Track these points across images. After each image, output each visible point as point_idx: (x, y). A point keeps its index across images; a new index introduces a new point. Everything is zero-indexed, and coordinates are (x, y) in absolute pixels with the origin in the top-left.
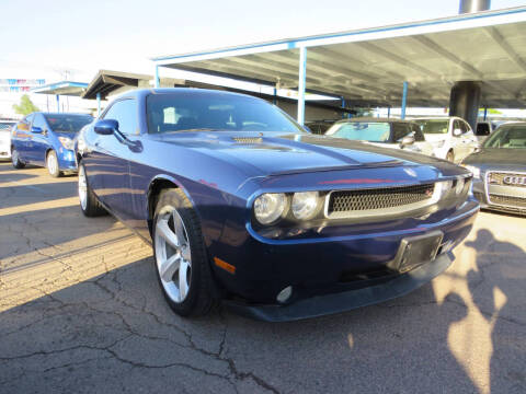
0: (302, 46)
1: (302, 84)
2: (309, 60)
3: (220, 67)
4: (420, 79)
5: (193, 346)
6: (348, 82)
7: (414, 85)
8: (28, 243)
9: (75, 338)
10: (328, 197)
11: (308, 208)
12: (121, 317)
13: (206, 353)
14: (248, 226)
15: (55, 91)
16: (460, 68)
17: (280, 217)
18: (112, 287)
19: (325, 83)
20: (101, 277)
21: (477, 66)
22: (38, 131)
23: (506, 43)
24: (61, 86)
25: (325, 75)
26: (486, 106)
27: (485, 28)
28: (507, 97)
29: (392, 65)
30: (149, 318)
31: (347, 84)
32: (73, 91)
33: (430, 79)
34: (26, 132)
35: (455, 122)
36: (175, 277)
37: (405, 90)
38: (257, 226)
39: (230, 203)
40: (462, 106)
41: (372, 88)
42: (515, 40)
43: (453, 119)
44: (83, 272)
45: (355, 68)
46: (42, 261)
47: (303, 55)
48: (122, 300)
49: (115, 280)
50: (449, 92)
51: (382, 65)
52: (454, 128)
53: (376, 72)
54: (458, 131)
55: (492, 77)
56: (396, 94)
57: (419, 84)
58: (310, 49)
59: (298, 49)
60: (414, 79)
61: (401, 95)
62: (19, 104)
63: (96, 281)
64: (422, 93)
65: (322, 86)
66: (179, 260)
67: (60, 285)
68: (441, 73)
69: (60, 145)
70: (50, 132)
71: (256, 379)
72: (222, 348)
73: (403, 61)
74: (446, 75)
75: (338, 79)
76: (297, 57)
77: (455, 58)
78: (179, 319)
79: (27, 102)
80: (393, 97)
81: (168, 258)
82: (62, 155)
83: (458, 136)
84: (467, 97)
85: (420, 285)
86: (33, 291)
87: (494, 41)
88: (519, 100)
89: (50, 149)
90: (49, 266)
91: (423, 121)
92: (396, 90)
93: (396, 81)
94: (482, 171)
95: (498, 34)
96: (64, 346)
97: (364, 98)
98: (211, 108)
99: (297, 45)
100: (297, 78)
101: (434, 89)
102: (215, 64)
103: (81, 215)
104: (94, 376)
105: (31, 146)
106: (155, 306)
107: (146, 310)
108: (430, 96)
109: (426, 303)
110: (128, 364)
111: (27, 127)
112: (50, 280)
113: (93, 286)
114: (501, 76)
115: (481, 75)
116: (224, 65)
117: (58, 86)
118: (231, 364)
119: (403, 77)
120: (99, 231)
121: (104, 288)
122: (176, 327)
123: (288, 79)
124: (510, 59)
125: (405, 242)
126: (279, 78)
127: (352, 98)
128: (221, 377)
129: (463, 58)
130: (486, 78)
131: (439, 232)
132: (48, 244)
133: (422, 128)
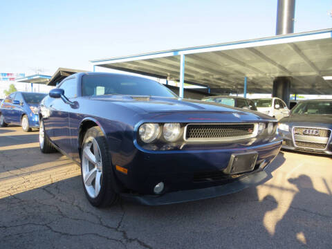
0: (181, 54)
1: (182, 77)
2: (186, 63)
3: (133, 67)
4: (254, 75)
5: (101, 224)
6: (211, 77)
7: (251, 79)
8: (4, 167)
9: (26, 219)
10: (186, 128)
11: (174, 135)
12: (57, 207)
13: (109, 227)
14: (135, 141)
15: (30, 81)
16: (277, 69)
17: (156, 139)
18: (54, 191)
19: (197, 77)
20: (48, 186)
21: (287, 67)
22: (17, 103)
23: (303, 54)
24: (34, 78)
25: (197, 73)
26: (296, 93)
27: (288, 44)
28: (308, 87)
29: (237, 67)
30: (76, 208)
31: (211, 78)
32: (42, 81)
33: (260, 75)
34: (10, 104)
35: (276, 100)
36: (93, 183)
37: (245, 82)
38: (141, 143)
39: (125, 129)
40: (280, 91)
41: (226, 81)
42: (307, 52)
43: (274, 99)
44: (36, 183)
45: (215, 68)
46: (11, 177)
47: (182, 59)
48: (59, 198)
49: (56, 188)
50: (272, 83)
51: (231, 66)
52: (275, 104)
53: (227, 70)
54: (277, 106)
55: (297, 74)
56: (241, 85)
57: (254, 78)
58: (186, 56)
59: (180, 56)
60: (251, 75)
61: (243, 85)
62: (8, 90)
63: (44, 188)
64: (257, 84)
65: (196, 79)
66: (96, 171)
67: (21, 190)
68: (266, 72)
69: (31, 112)
70: (25, 104)
71: (139, 241)
72: (120, 225)
73: (243, 64)
74: (270, 73)
75: (204, 75)
76: (179, 61)
77: (273, 62)
78: (94, 209)
79: (13, 88)
80: (239, 87)
81: (90, 170)
82: (31, 118)
83: (278, 109)
84: (283, 86)
85: (247, 187)
86: (3, 193)
87: (295, 52)
88: (315, 88)
89: (24, 114)
90: (15, 180)
91: (256, 100)
92: (241, 82)
93: (239, 76)
94: (290, 127)
95: (297, 47)
96: (18, 223)
97: (222, 87)
98: (122, 84)
99: (179, 53)
100: (179, 73)
101: (263, 82)
102: (130, 65)
103: (40, 152)
104: (35, 240)
105: (13, 113)
106: (80, 201)
107: (74, 204)
108: (261, 86)
109: (252, 201)
110: (58, 234)
111: (10, 101)
112: (15, 187)
113: (42, 190)
114: (302, 74)
115: (290, 73)
116: (136, 66)
117: (32, 78)
118: (125, 233)
119: (244, 74)
120: (50, 161)
121: (49, 192)
122: (92, 214)
123: (174, 75)
124: (306, 63)
125: (233, 156)
126: (169, 74)
127: (214, 87)
128: (117, 241)
129: (279, 63)
130: (293, 75)
131: (255, 152)
132: (16, 168)
133: (256, 104)
